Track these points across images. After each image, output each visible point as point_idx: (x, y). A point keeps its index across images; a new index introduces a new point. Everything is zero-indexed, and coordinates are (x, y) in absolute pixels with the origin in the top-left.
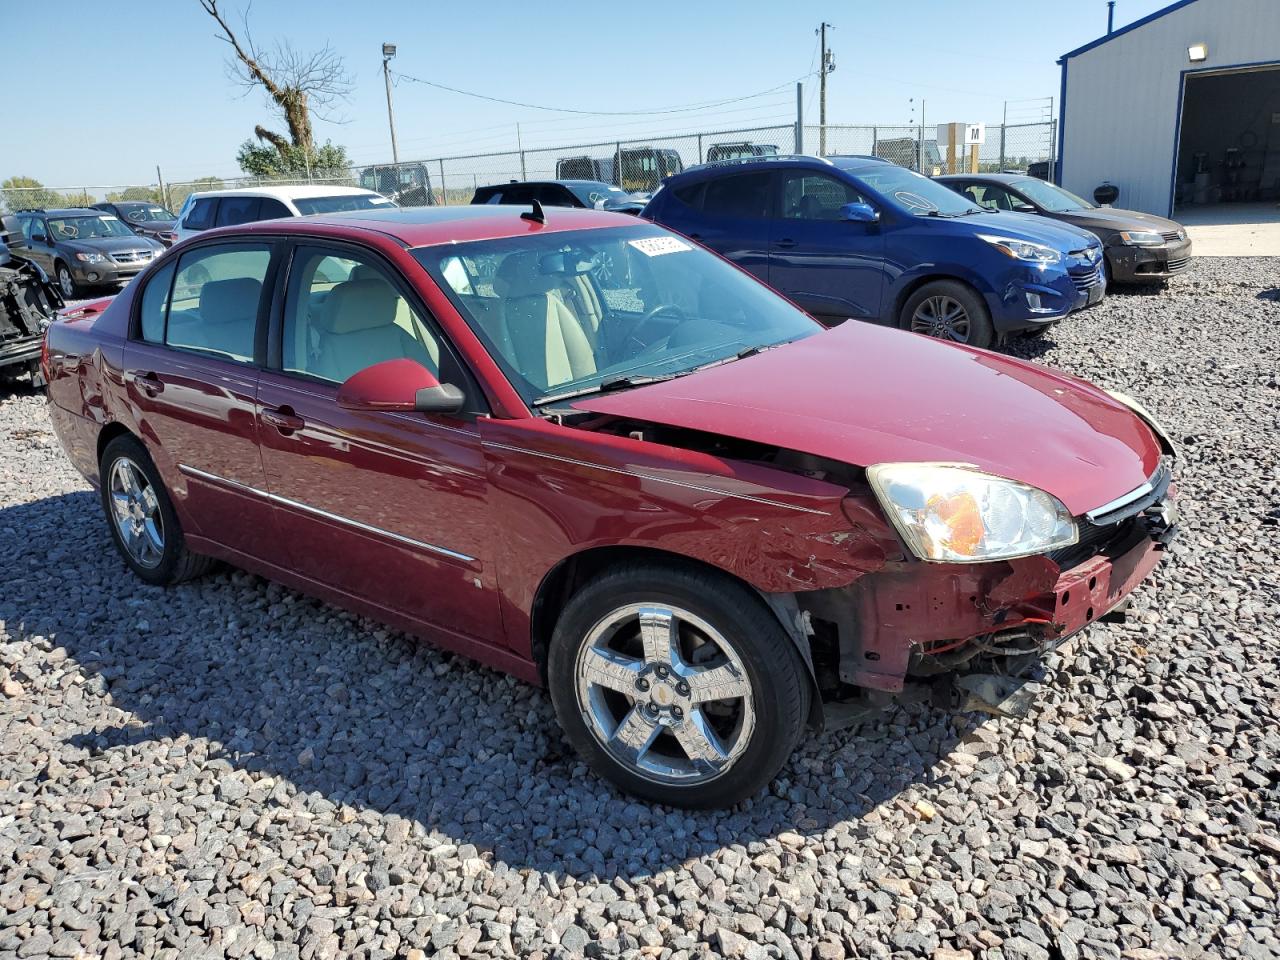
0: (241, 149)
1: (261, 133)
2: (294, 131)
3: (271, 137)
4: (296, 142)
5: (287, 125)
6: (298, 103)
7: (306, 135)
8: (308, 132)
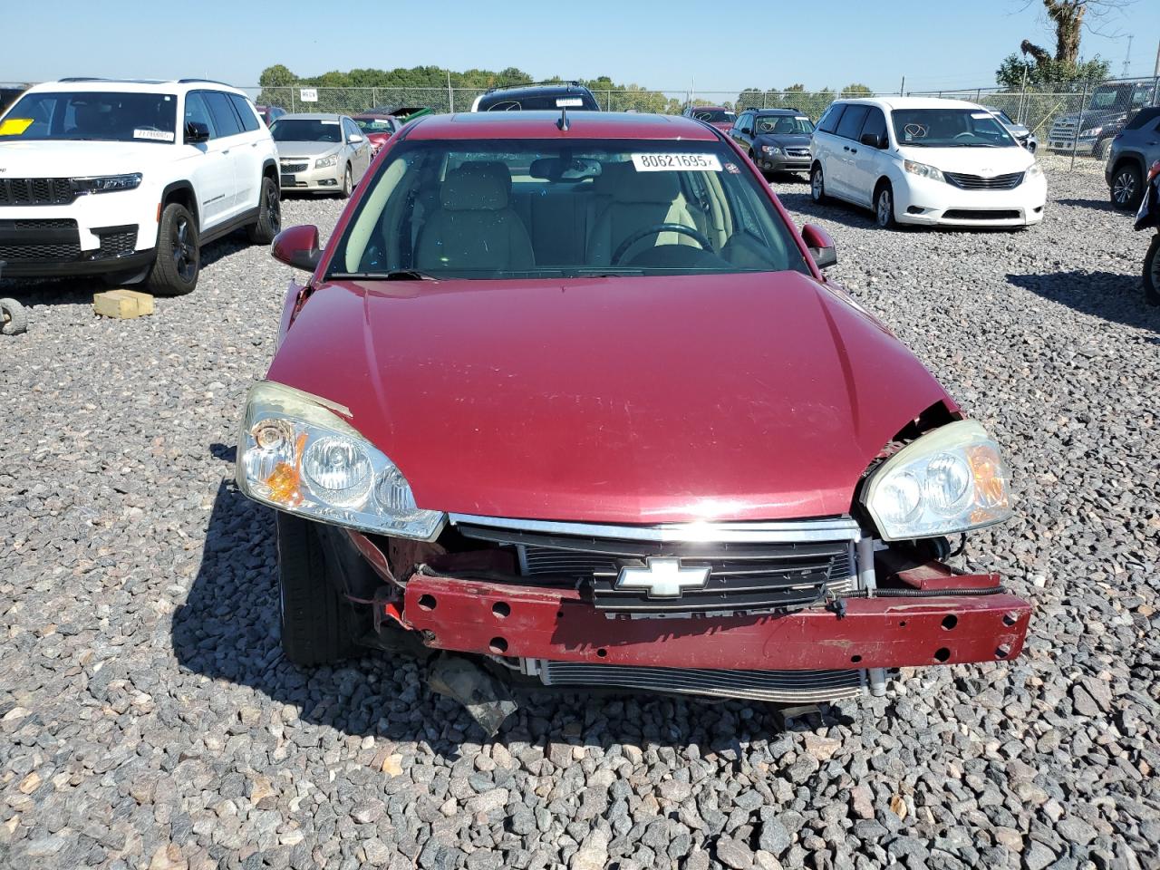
0: (1004, 62)
1: (1027, 47)
2: (1061, 46)
3: (1035, 51)
4: (1060, 57)
5: (1056, 39)
6: (1073, 16)
7: (1072, 49)
8: (1075, 46)
